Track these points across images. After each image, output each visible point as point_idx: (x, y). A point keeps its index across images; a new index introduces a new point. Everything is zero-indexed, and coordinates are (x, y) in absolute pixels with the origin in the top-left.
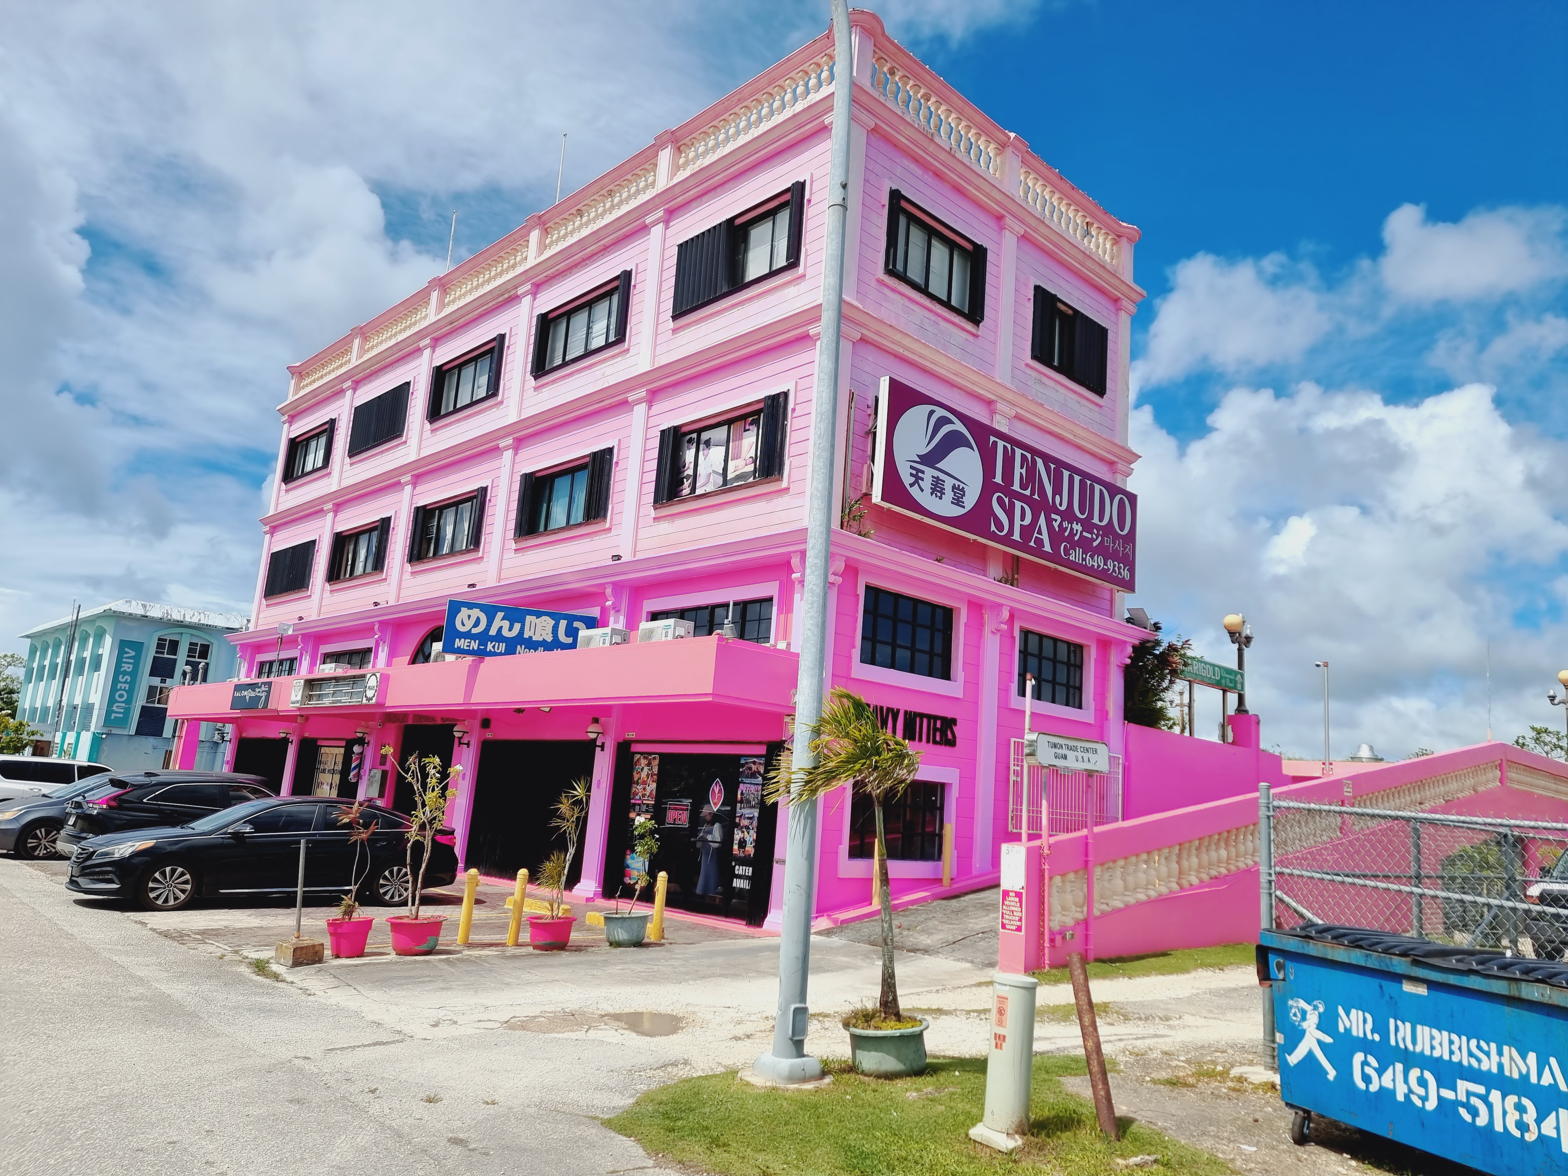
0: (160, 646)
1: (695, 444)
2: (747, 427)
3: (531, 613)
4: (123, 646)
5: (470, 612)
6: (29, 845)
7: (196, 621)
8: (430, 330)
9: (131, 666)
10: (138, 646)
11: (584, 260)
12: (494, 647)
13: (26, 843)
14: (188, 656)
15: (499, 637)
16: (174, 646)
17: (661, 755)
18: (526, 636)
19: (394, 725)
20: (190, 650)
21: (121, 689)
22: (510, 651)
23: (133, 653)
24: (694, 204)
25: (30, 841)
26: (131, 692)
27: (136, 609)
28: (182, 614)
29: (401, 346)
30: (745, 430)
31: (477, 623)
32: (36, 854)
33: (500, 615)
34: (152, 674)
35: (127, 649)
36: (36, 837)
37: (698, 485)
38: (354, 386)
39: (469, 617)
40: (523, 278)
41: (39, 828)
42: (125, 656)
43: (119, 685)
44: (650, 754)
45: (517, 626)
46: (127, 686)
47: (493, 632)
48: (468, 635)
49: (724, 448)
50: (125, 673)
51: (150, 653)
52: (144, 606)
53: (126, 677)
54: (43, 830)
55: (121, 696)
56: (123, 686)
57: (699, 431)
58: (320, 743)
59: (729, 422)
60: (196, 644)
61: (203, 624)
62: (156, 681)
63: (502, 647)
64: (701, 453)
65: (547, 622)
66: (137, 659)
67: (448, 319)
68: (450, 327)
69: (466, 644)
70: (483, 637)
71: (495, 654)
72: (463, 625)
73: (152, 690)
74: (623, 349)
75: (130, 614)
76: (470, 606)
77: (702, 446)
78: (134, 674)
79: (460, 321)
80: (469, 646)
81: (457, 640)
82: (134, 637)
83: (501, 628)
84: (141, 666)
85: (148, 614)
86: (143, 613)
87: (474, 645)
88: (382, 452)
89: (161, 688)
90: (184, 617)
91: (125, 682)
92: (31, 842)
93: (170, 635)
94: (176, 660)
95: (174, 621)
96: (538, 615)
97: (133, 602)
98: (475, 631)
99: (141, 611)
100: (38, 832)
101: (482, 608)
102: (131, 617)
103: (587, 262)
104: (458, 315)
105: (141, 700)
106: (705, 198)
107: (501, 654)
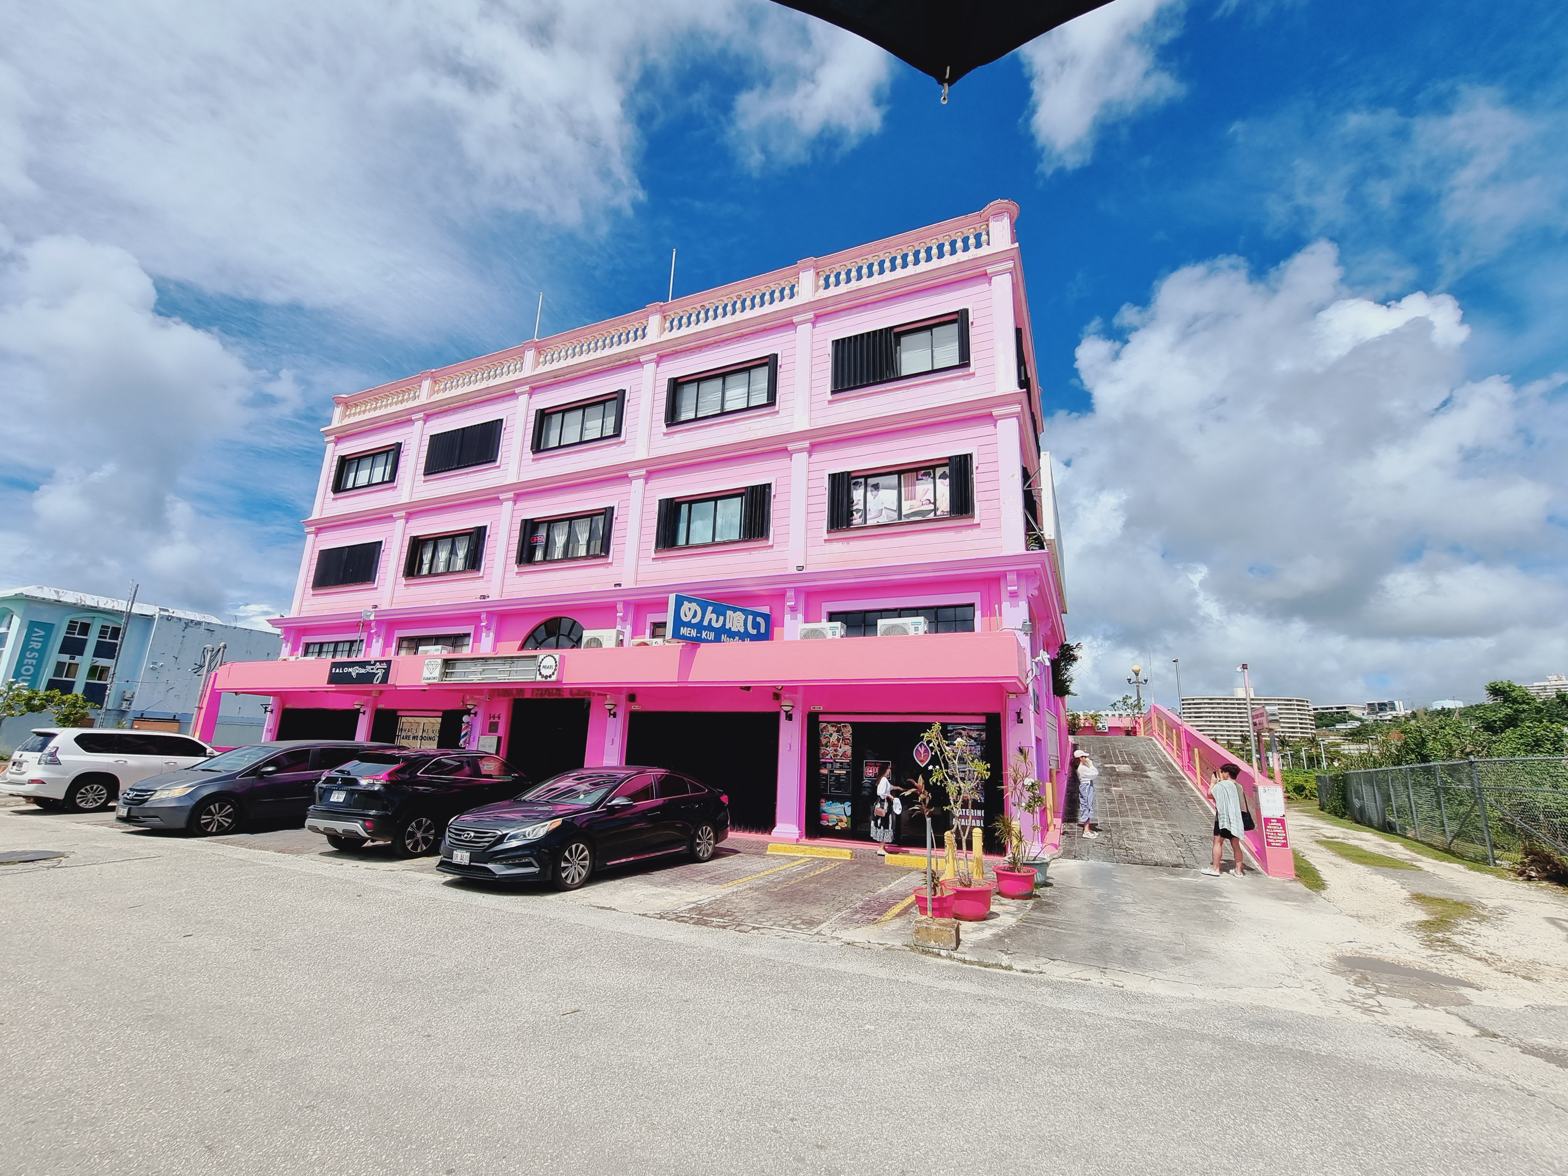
0: (72, 626)
1: (863, 487)
2: (920, 477)
3: (730, 608)
4: (32, 626)
5: (690, 605)
6: (203, 822)
7: (110, 607)
8: (529, 380)
9: (40, 644)
10: (48, 628)
11: (716, 342)
12: (706, 635)
13: (200, 819)
14: (99, 637)
15: (710, 628)
16: (85, 628)
17: (853, 725)
18: (727, 627)
19: (507, 698)
20: (101, 632)
21: (27, 665)
22: (717, 640)
23: (43, 633)
24: (842, 313)
25: (203, 817)
26: (38, 667)
27: (49, 594)
28: (96, 600)
29: (491, 390)
30: (918, 479)
31: (694, 616)
32: (209, 830)
33: (710, 609)
34: (62, 651)
35: (36, 629)
36: (210, 813)
37: (868, 517)
38: (425, 418)
39: (690, 609)
40: (648, 349)
41: (213, 803)
42: (34, 635)
43: (26, 661)
44: (840, 723)
45: (721, 618)
46: (34, 662)
47: (706, 623)
48: (688, 624)
49: (895, 492)
50: (33, 650)
51: (60, 634)
52: (57, 593)
53: (34, 654)
54: (217, 805)
55: (27, 670)
56: (30, 661)
57: (866, 477)
58: (399, 713)
59: (899, 473)
60: (108, 627)
61: (117, 611)
62: (65, 658)
63: (711, 636)
64: (869, 494)
65: (740, 616)
66: (46, 640)
67: (554, 374)
68: (554, 380)
69: (688, 632)
70: (699, 627)
71: (707, 641)
72: (686, 616)
73: (60, 665)
74: (773, 411)
75: (43, 599)
76: (690, 600)
77: (869, 489)
78: (43, 652)
79: (566, 377)
80: (690, 634)
81: (682, 628)
82: (45, 619)
83: (711, 619)
84: (50, 644)
85: (61, 599)
86: (56, 598)
87: (694, 633)
88: (467, 473)
89: (70, 664)
90: (98, 604)
91: (33, 658)
92: (205, 819)
93: (82, 618)
94: (86, 640)
95: (89, 606)
96: (735, 610)
97: (45, 588)
98: (694, 621)
99: (54, 597)
100: (212, 807)
101: (699, 603)
102: (43, 601)
103: (720, 344)
104: (566, 371)
105: (48, 673)
106: (854, 311)
107: (711, 641)
